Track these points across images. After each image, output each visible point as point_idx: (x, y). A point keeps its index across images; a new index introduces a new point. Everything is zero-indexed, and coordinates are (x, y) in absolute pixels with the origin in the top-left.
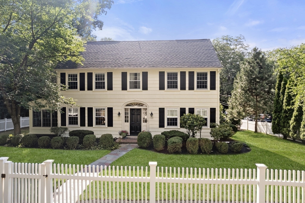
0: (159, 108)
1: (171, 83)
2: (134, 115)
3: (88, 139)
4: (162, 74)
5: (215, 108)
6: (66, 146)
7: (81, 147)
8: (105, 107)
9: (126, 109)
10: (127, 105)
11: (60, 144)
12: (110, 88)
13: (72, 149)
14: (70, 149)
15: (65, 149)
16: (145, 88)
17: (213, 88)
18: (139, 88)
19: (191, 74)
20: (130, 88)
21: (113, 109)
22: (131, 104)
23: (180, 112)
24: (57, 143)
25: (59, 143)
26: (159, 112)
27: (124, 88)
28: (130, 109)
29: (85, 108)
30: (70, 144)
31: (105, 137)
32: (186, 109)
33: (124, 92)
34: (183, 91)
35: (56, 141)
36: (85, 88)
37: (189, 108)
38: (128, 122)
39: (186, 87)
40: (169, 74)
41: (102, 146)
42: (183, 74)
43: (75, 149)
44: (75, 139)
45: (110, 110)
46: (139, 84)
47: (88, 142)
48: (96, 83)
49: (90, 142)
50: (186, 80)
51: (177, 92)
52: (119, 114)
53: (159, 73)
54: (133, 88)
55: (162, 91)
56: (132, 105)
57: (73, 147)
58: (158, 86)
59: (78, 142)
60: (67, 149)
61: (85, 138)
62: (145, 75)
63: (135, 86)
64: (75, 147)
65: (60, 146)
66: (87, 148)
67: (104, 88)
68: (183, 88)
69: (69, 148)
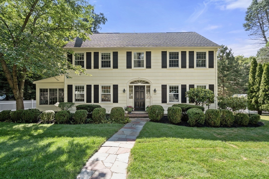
0: (162, 85)
1: (173, 62)
2: (138, 91)
3: (98, 112)
4: (164, 54)
5: (214, 85)
6: (73, 120)
7: (89, 121)
8: (110, 84)
9: (130, 86)
10: (132, 83)
11: (66, 118)
12: (116, 66)
13: (79, 123)
14: (77, 124)
15: (71, 124)
16: (149, 66)
17: (211, 66)
18: (143, 66)
19: (191, 53)
20: (135, 67)
21: (118, 86)
22: (135, 81)
23: (182, 88)
24: (62, 117)
25: (64, 117)
26: (162, 88)
27: (129, 66)
28: (134, 86)
29: (91, 85)
30: (77, 118)
31: (117, 109)
32: (187, 86)
33: (129, 70)
34: (184, 69)
35: (61, 115)
36: (92, 67)
37: (189, 85)
38: (132, 98)
39: (187, 65)
40: (170, 54)
41: (113, 119)
42: (184, 53)
43: (83, 123)
44: (83, 112)
45: (116, 87)
46: (143, 63)
47: (98, 115)
48: (102, 62)
49: (100, 115)
50: (187, 59)
51: (179, 70)
52: (124, 91)
53: (161, 53)
54: (137, 67)
55: (164, 69)
56: (137, 82)
57: (81, 121)
58: (161, 64)
59: (86, 116)
60: (74, 124)
61: (94, 111)
62: (149, 54)
63: (139, 64)
64: (84, 121)
65: (65, 120)
66: (97, 122)
67: (110, 66)
68: (184, 66)
69: (76, 122)
